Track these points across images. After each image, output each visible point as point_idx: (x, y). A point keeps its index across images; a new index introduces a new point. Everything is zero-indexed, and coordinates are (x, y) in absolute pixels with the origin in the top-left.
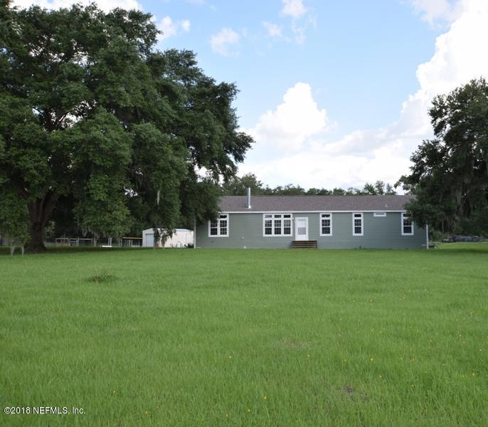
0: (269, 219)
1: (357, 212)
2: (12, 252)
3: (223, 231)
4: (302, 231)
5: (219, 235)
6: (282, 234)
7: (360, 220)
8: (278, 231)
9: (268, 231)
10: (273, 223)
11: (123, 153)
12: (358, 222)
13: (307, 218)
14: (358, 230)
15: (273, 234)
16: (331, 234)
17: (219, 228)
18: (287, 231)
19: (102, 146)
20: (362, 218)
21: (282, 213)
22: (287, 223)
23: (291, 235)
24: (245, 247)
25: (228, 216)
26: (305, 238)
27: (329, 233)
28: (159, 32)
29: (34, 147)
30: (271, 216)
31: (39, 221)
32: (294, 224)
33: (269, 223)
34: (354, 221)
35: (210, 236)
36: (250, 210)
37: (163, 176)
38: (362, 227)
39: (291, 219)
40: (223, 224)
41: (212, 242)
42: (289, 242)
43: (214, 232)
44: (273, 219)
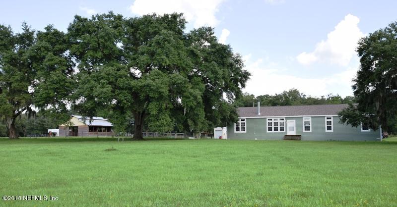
0: (270, 121)
1: (329, 116)
2: (119, 140)
3: (243, 129)
4: (292, 129)
5: (241, 131)
6: (279, 131)
7: (331, 121)
8: (276, 129)
9: (270, 129)
10: (273, 124)
11: (163, 90)
12: (329, 123)
13: (294, 121)
14: (329, 128)
15: (273, 131)
16: (311, 131)
17: (240, 127)
18: (282, 129)
19: (152, 87)
20: (332, 120)
21: (273, 117)
22: (282, 124)
23: (284, 131)
24: (256, 139)
25: (246, 120)
26: (293, 133)
27: (309, 130)
28: (186, 22)
29: (126, 89)
30: (271, 120)
31: (139, 124)
32: (286, 124)
33: (270, 124)
34: (326, 123)
35: (235, 132)
36: (259, 116)
37: (186, 100)
38: (332, 126)
39: (284, 121)
40: (243, 124)
41: (237, 136)
42: (283, 136)
43: (238, 129)
44: (273, 121)
